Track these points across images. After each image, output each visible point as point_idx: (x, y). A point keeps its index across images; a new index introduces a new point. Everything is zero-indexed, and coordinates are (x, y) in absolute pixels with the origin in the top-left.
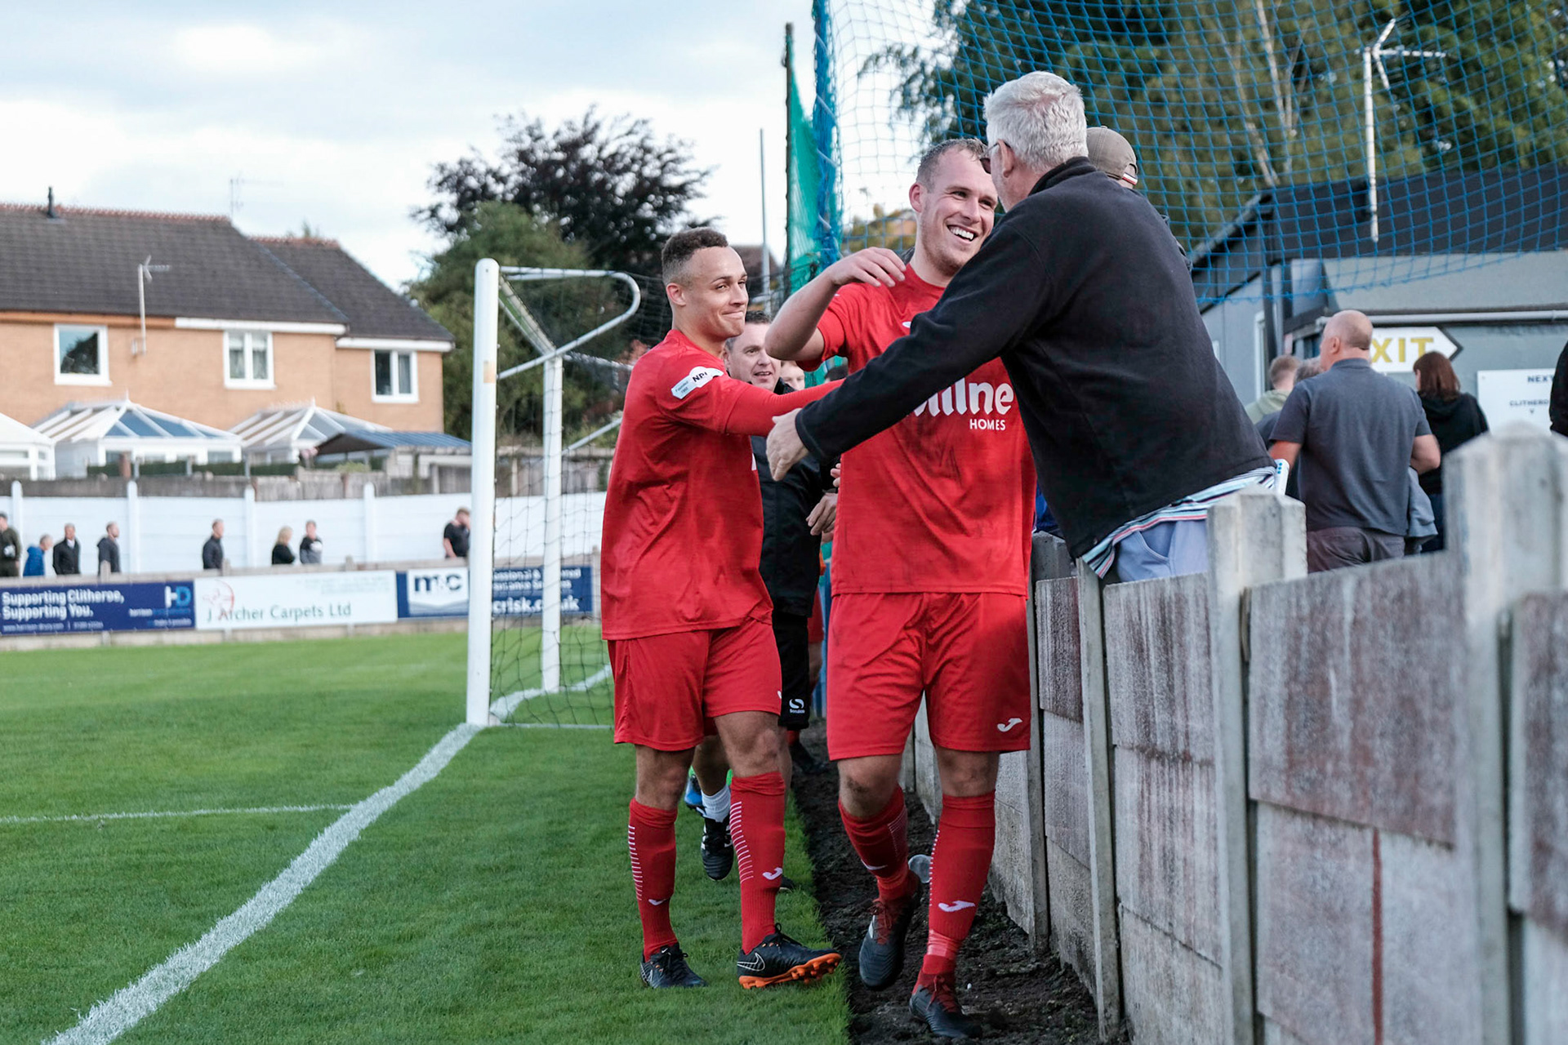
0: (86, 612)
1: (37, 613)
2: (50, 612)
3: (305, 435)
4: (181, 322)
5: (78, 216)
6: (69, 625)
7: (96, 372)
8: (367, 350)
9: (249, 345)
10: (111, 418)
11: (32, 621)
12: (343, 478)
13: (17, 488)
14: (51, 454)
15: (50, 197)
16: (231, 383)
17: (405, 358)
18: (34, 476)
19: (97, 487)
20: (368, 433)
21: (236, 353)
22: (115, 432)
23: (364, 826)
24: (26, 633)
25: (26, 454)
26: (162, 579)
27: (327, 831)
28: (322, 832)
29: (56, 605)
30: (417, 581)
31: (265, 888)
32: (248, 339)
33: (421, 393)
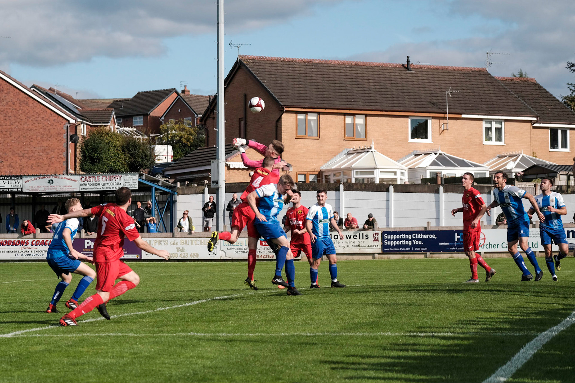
0: (420, 243)
1: (399, 243)
2: (404, 243)
3: (518, 166)
4: (463, 116)
5: (420, 69)
6: (413, 249)
7: (426, 137)
8: (547, 128)
9: (494, 125)
10: (433, 157)
11: (397, 246)
12: (535, 185)
13: (391, 188)
14: (406, 173)
15: (408, 61)
16: (485, 143)
17: (564, 131)
18: (399, 183)
19: (426, 189)
20: (547, 165)
21: (488, 130)
22: (434, 164)
23: (544, 343)
24: (394, 252)
25: (395, 173)
26: (454, 229)
27: (527, 345)
28: (525, 345)
29: (407, 240)
30: (568, 232)
31: (499, 369)
32: (493, 123)
33: (571, 148)
